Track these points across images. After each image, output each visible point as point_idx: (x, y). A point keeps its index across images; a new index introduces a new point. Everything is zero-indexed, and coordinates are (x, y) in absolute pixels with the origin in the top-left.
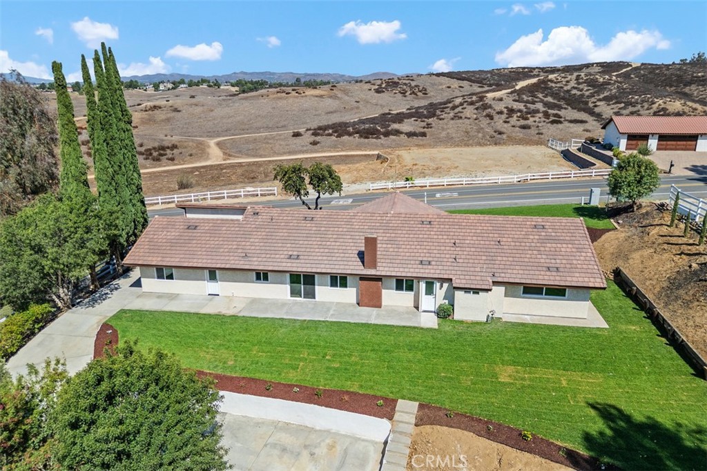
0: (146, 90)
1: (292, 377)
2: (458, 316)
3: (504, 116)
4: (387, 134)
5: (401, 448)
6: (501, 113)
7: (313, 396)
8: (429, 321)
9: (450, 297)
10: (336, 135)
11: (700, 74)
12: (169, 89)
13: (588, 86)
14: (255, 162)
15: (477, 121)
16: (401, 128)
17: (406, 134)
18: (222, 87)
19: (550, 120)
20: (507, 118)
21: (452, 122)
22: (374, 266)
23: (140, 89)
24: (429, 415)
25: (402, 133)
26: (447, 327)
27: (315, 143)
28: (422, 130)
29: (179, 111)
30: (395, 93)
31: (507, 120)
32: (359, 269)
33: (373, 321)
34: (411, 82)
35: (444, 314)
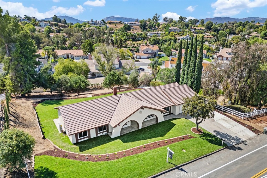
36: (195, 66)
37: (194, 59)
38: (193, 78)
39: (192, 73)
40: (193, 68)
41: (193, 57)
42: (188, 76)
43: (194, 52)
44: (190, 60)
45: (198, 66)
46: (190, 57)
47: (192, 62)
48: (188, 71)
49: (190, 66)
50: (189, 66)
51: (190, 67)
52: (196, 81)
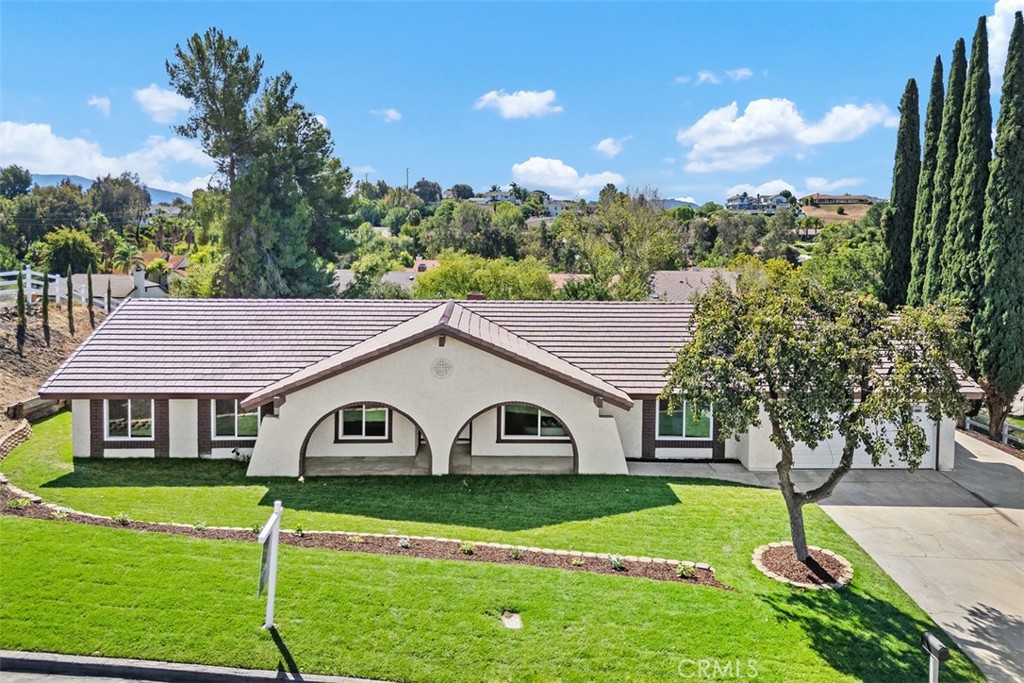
36: (977, 206)
37: (971, 165)
38: (973, 286)
39: (962, 253)
40: (967, 221)
41: (966, 152)
42: (945, 271)
43: (968, 121)
44: (950, 172)
45: (997, 200)
46: (951, 157)
47: (961, 184)
48: (941, 244)
49: (949, 213)
50: (945, 211)
51: (952, 218)
52: (992, 302)
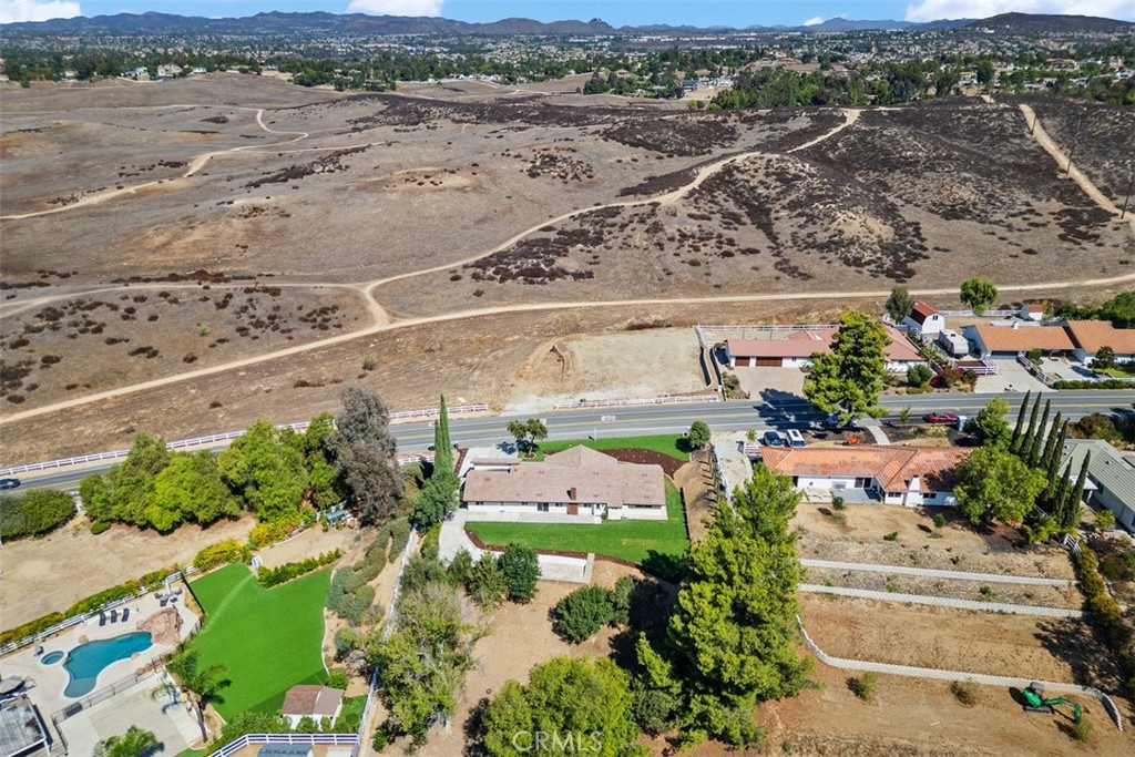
0: (135, 78)
1: (550, 547)
2: (610, 517)
3: (676, 244)
4: (553, 275)
5: (589, 569)
6: (672, 239)
7: (560, 554)
8: (598, 521)
9: (606, 509)
10: (499, 277)
11: (909, 153)
12: (175, 77)
13: (777, 180)
14: (423, 324)
15: (646, 252)
16: (567, 264)
17: (573, 274)
18: (264, 73)
19: (723, 250)
20: (678, 248)
21: (621, 252)
22: (575, 498)
23: (125, 76)
24: (598, 557)
25: (568, 274)
26: (605, 523)
27: (478, 294)
28: (589, 268)
29: (288, 216)
30: (554, 177)
31: (678, 251)
32: (568, 500)
33: (576, 522)
34: (572, 154)
35: (604, 517)
